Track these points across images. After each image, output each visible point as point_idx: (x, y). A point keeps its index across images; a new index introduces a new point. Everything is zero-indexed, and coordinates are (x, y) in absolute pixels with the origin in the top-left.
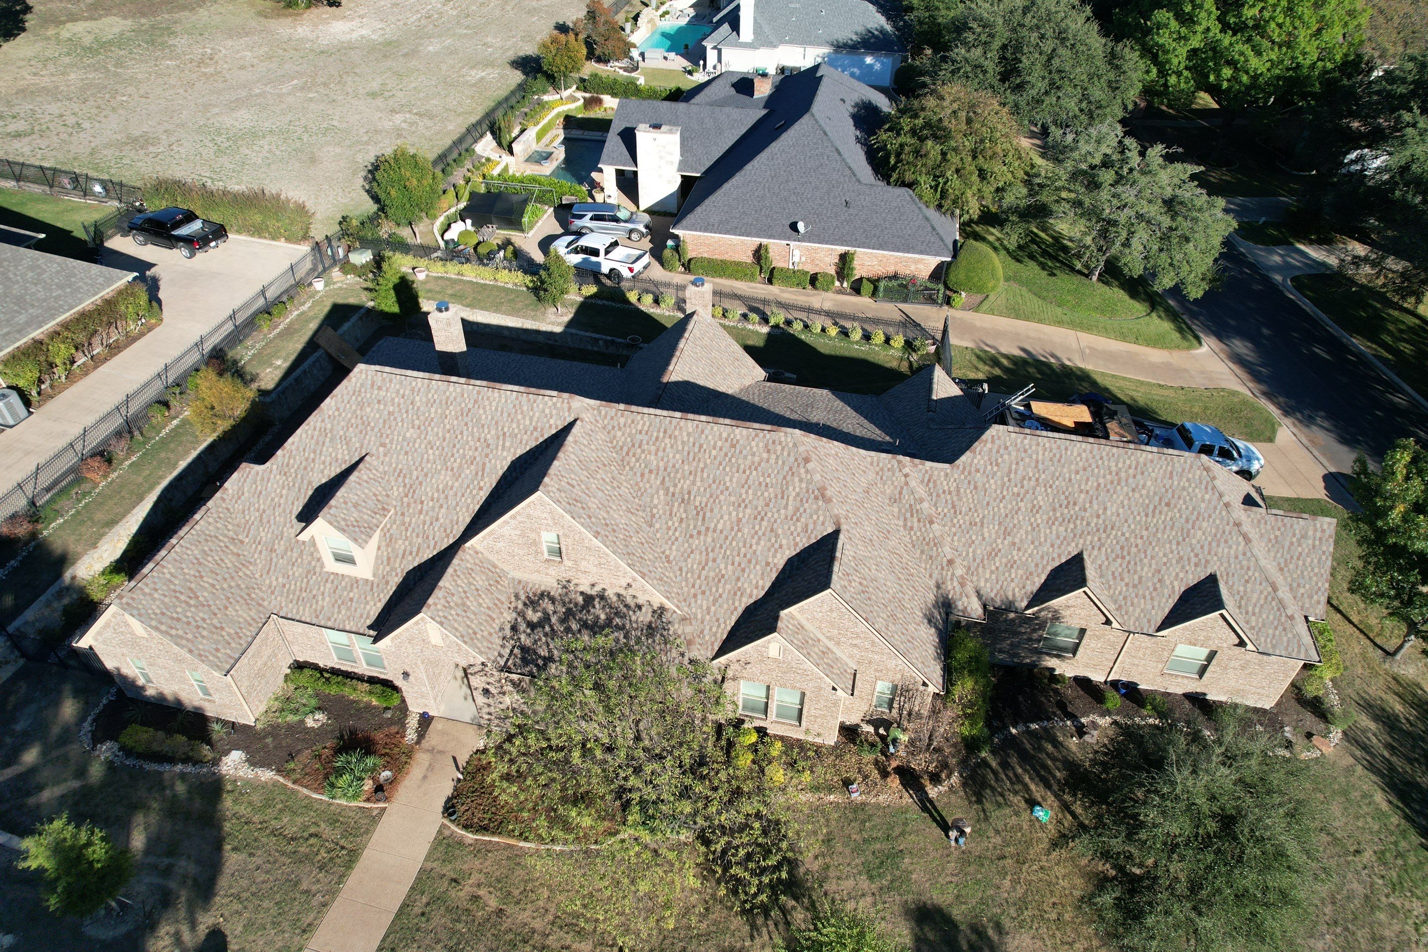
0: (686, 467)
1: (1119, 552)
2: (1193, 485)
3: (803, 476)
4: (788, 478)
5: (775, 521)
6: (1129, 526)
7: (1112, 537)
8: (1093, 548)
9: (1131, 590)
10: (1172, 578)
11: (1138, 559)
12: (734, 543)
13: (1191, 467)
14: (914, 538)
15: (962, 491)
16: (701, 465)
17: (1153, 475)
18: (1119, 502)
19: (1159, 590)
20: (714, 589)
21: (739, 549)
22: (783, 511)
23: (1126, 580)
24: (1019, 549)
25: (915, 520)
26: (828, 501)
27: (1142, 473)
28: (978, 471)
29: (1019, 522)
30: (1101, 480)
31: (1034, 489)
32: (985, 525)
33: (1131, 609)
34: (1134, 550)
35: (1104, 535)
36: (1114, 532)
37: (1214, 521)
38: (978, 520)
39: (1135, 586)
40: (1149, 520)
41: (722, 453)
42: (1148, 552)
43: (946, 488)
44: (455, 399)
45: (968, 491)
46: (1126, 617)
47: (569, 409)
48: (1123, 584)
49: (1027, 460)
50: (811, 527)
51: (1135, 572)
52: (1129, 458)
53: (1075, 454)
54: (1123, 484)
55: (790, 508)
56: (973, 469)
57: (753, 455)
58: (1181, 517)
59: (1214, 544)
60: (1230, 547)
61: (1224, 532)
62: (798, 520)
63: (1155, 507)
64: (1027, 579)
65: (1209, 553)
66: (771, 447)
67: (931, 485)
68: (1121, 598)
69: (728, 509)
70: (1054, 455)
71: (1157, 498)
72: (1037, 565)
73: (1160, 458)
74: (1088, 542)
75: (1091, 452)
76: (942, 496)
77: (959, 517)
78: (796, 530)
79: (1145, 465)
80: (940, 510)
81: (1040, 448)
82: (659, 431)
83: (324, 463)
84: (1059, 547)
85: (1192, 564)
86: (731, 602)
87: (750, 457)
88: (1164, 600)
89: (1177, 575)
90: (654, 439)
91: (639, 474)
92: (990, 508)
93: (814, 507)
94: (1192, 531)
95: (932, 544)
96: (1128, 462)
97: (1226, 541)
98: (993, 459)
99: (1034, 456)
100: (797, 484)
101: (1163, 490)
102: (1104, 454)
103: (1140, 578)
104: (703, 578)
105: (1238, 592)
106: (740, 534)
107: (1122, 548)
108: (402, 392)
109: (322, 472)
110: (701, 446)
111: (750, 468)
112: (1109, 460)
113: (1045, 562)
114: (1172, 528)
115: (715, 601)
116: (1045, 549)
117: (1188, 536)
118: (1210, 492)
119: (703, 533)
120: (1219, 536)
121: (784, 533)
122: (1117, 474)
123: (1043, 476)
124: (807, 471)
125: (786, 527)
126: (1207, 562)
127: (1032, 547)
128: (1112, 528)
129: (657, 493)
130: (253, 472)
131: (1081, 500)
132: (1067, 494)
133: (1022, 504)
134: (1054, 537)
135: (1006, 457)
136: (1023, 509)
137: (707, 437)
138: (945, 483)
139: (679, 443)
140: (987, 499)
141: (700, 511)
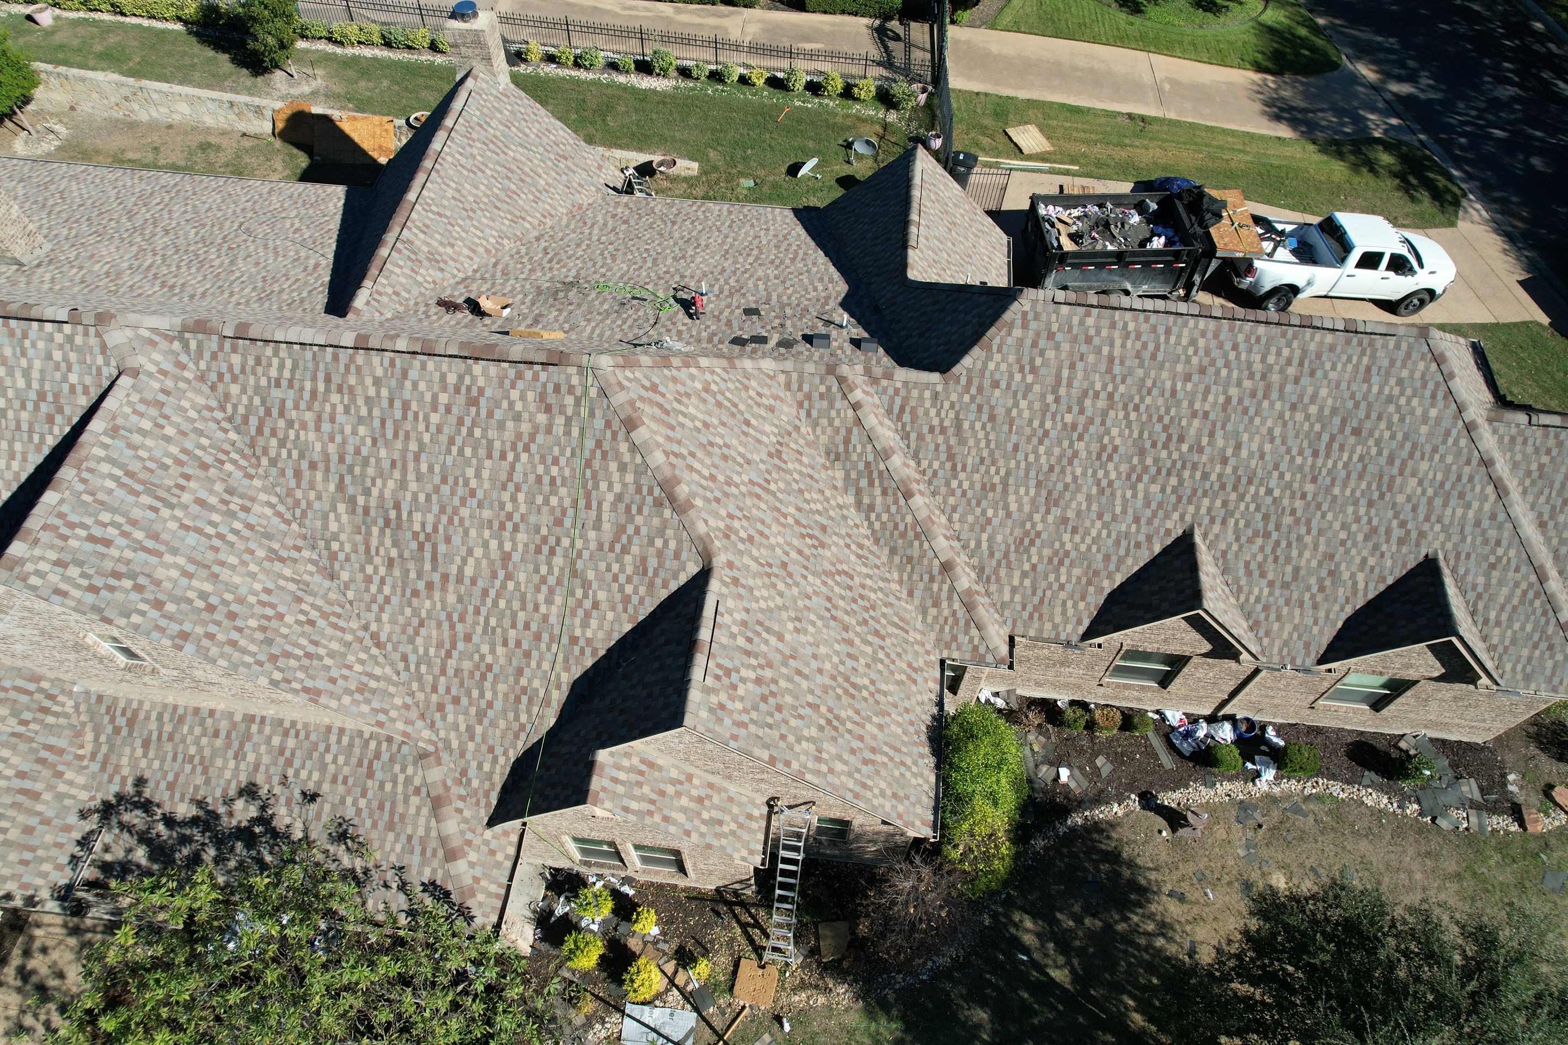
0: (383, 453)
1: (1260, 525)
2: (1409, 392)
3: (627, 458)
4: (596, 464)
5: (579, 555)
6: (1281, 476)
7: (1248, 498)
8: (1212, 521)
9: (1277, 592)
10: (1354, 568)
11: (1293, 536)
12: (502, 604)
13: (1408, 355)
14: (877, 526)
15: (966, 425)
16: (413, 446)
17: (1333, 375)
18: (1264, 431)
19: (1328, 591)
20: (475, 693)
21: (514, 615)
22: (592, 534)
23: (1270, 576)
24: (1075, 530)
25: (878, 491)
26: (681, 508)
27: (1312, 373)
28: (996, 384)
29: (1075, 478)
30: (1233, 391)
31: (1105, 414)
32: (1011, 489)
33: (1276, 626)
34: (1288, 520)
35: (1233, 496)
36: (1252, 489)
37: (1442, 458)
38: (996, 480)
39: (1285, 585)
40: (1320, 462)
41: (452, 419)
42: (1314, 524)
43: (936, 422)
45: (978, 426)
46: (1266, 641)
47: (104, 348)
48: (1264, 582)
49: (1091, 358)
50: (653, 562)
51: (1288, 560)
52: (1289, 345)
53: (1184, 341)
54: (1274, 395)
55: (606, 526)
56: (987, 383)
57: (517, 418)
58: (1379, 453)
59: (1438, 502)
60: (1468, 506)
61: (1459, 478)
62: (625, 550)
63: (1332, 438)
64: (1089, 583)
65: (1427, 519)
66: (552, 399)
67: (906, 417)
68: (1259, 607)
69: (480, 535)
70: (1145, 345)
71: (1337, 421)
72: (1107, 558)
73: (1348, 342)
74: (1203, 511)
75: (1216, 336)
76: (929, 438)
77: (962, 476)
78: (623, 569)
79: (1319, 356)
80: (925, 464)
81: (1117, 334)
82: (314, 379)
84: (1150, 522)
85: (1394, 540)
86: (511, 716)
87: (510, 424)
88: (1336, 608)
89: (1364, 561)
90: (307, 395)
91: (289, 473)
92: (1020, 456)
93: (656, 521)
94: (1399, 480)
95: (911, 534)
96: (1286, 352)
97: (1461, 495)
98: (1026, 360)
99: (1105, 350)
100: (616, 477)
101: (1350, 404)
102: (1241, 338)
103: (1296, 570)
104: (451, 672)
105: (1474, 587)
106: (511, 585)
107: (1266, 517)
110: (406, 406)
111: (514, 447)
112: (1250, 351)
113: (1122, 552)
114: (1361, 477)
115: (481, 715)
116: (1123, 528)
117: (1390, 489)
118: (1441, 404)
119: (438, 585)
120: (1448, 486)
121: (600, 579)
122: (1264, 377)
123: (1122, 389)
124: (634, 448)
125: (603, 566)
126: (1422, 535)
127: (1098, 524)
128: (1250, 482)
129: (334, 508)
131: (1192, 431)
132: (1166, 420)
133: (1080, 446)
134: (1140, 503)
135: (1050, 354)
136: (1083, 454)
137: (415, 385)
138: (933, 412)
139: (360, 401)
140: (1014, 438)
141: (425, 540)
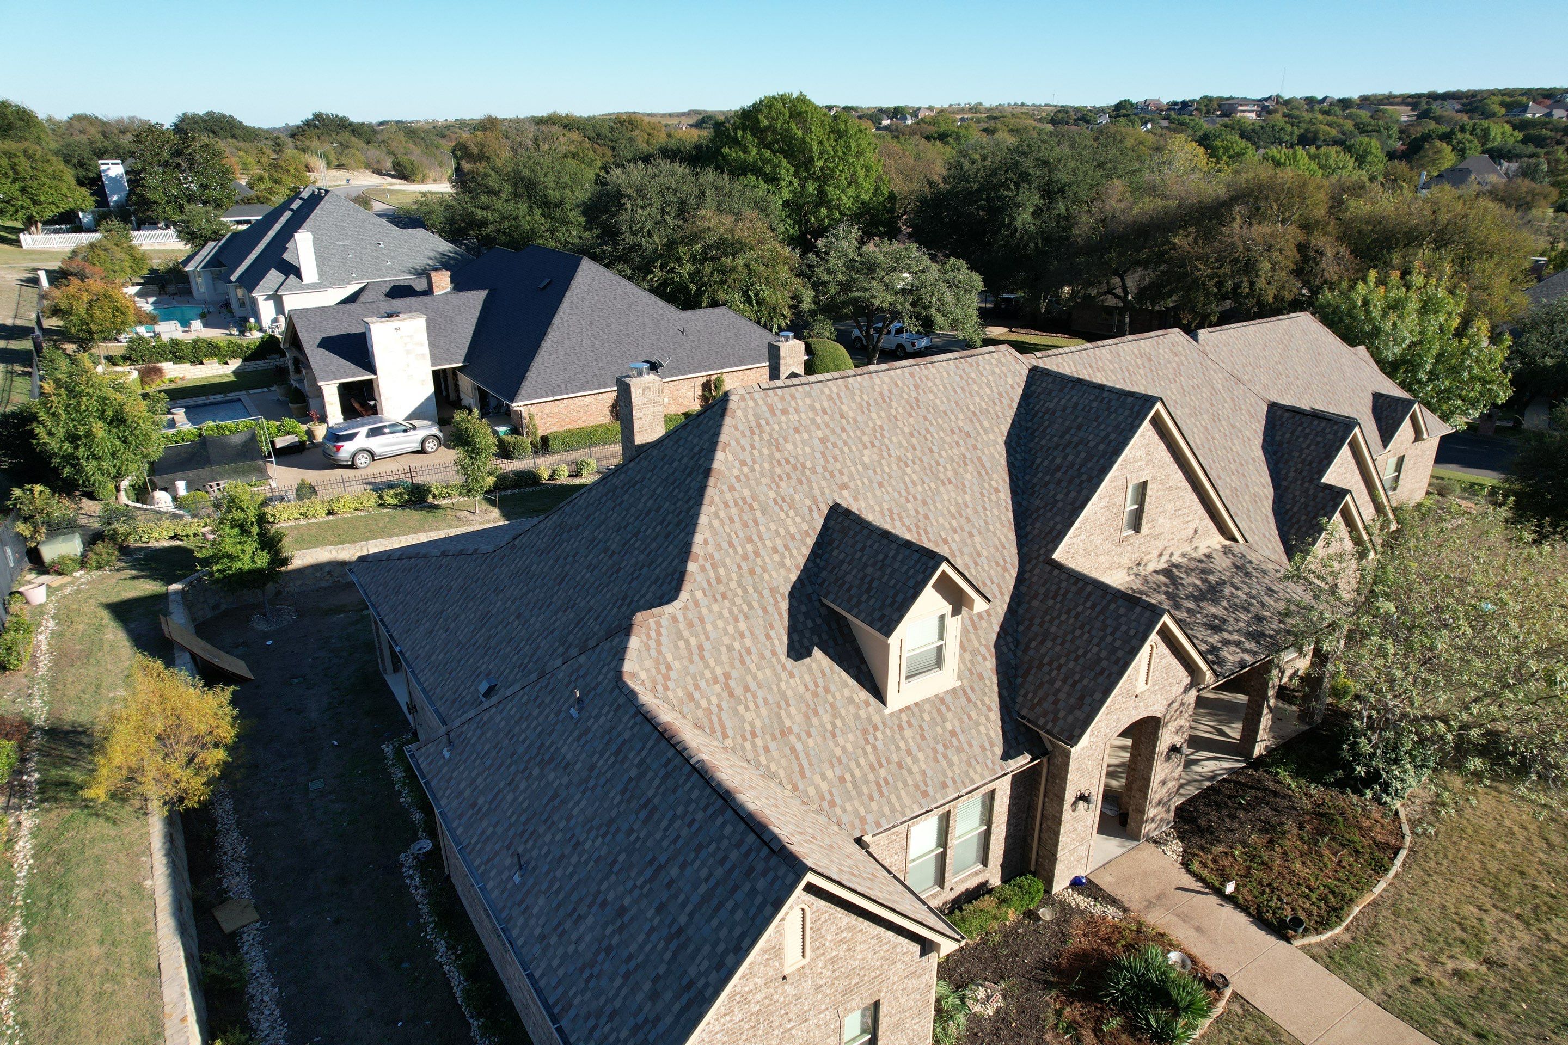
3: (1213, 367)
4: (1206, 373)
5: (1228, 417)
6: (1315, 378)
17: (1297, 335)
18: (1298, 362)
21: (1227, 457)
30: (1279, 351)
37: (1345, 356)
40: (1320, 369)
44: (890, 392)
49: (1234, 351)
52: (1279, 328)
53: (1253, 336)
54: (1290, 348)
57: (1169, 362)
58: (1331, 360)
60: (1365, 371)
61: (1354, 362)
62: (1240, 408)
63: (1316, 359)
65: (1360, 380)
66: (1174, 350)
70: (1245, 341)
71: (1311, 352)
75: (1259, 331)
78: (1245, 419)
79: (1288, 330)
81: (1234, 340)
83: (775, 550)
86: (1259, 511)
89: (1359, 402)
93: (1241, 391)
94: (1343, 368)
96: (1280, 331)
97: (1360, 368)
99: (1235, 347)
101: (1309, 344)
106: (1216, 443)
108: (818, 406)
109: (782, 565)
111: (1176, 376)
112: (1271, 334)
114: (1333, 371)
117: (1343, 372)
120: (1354, 365)
121: (1242, 426)
122: (1282, 342)
130: (665, 621)
